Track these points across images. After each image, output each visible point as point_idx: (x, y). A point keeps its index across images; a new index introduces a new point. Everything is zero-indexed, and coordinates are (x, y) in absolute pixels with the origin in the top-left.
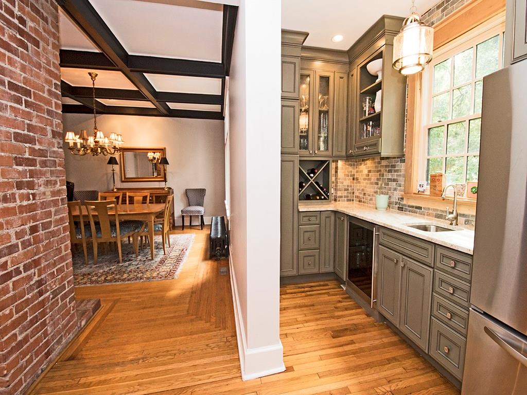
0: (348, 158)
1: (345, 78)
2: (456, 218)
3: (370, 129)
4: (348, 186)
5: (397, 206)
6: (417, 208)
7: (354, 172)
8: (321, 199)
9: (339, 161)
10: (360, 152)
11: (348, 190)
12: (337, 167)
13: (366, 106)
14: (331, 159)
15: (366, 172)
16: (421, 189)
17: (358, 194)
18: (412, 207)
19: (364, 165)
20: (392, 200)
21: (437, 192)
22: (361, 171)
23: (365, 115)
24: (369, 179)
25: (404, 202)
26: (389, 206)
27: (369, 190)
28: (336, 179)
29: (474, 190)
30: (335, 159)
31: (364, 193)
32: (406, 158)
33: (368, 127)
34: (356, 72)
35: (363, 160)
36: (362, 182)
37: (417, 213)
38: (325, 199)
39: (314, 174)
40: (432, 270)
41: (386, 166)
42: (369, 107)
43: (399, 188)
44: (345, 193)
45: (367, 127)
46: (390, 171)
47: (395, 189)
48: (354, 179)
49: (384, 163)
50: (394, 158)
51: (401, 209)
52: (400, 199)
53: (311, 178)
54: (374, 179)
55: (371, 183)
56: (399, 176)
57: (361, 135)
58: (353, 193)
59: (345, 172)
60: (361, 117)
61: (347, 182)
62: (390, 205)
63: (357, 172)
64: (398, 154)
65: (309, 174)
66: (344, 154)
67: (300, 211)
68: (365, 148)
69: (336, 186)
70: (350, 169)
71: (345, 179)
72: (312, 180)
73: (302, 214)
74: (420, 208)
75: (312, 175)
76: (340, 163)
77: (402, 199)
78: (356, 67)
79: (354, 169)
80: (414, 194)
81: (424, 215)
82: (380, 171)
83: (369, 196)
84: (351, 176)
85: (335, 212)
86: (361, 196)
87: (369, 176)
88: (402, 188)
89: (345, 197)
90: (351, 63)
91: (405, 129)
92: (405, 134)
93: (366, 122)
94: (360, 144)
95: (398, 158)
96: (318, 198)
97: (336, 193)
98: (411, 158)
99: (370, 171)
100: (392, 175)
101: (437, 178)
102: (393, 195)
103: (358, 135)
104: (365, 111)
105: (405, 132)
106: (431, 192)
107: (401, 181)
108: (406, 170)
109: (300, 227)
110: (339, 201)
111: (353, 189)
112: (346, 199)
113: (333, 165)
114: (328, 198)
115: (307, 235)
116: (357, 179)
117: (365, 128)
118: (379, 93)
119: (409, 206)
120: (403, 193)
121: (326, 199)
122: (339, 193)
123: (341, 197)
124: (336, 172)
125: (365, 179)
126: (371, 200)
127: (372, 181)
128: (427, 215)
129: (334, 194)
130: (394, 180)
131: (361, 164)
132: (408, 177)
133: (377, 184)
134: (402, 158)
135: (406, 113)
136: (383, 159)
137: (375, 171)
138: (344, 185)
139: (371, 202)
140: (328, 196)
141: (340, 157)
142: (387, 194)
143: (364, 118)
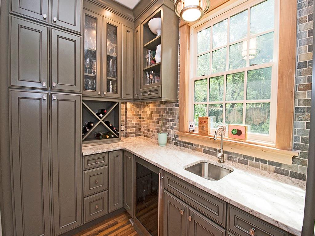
0: (135, 101)
1: (131, 33)
2: (223, 156)
3: (152, 77)
4: (136, 124)
5: (173, 141)
6: (189, 144)
7: (140, 113)
8: (110, 137)
9: (128, 103)
10: (145, 96)
11: (136, 127)
12: (127, 108)
13: (148, 58)
14: (120, 101)
15: (149, 113)
16: (192, 129)
17: (144, 130)
18: (185, 143)
19: (148, 107)
20: (169, 136)
21: (205, 132)
22: (146, 112)
23: (148, 66)
24: (152, 119)
25: (179, 139)
26: (168, 142)
27: (152, 127)
28: (126, 118)
29: (234, 132)
30: (124, 101)
31: (149, 130)
32: (180, 103)
33: (151, 75)
34: (140, 28)
35: (147, 103)
36: (147, 121)
37: (189, 148)
38: (115, 137)
39: (104, 114)
40: (224, 231)
41: (165, 109)
42: (151, 60)
43: (174, 127)
44: (134, 130)
45: (149, 75)
46: (167, 113)
47: (172, 128)
48: (140, 118)
49: (163, 106)
50: (170, 102)
51: (176, 144)
52: (175, 136)
53: (101, 118)
54: (155, 119)
55: (154, 122)
56: (175, 117)
57: (145, 82)
58: (140, 129)
59: (133, 112)
60: (145, 67)
61: (135, 121)
62: (169, 140)
63: (143, 112)
64: (173, 99)
65: (98, 114)
66: (132, 97)
67: (84, 155)
68: (148, 93)
69: (126, 124)
70: (137, 110)
71: (134, 119)
72: (101, 120)
73: (87, 159)
74: (191, 144)
75: (101, 115)
76: (129, 105)
77: (177, 136)
78: (140, 24)
79: (140, 110)
80: (187, 132)
81: (195, 150)
82: (160, 112)
83: (152, 132)
84: (138, 115)
85: (124, 151)
86: (146, 132)
87: (151, 116)
88: (177, 127)
89: (134, 133)
90: (136, 21)
91: (178, 80)
92: (178, 84)
93: (149, 71)
94: (144, 89)
95: (173, 103)
96: (108, 137)
97: (126, 130)
98: (183, 103)
99: (152, 112)
100: (169, 116)
101: (204, 120)
102: (170, 132)
103: (142, 81)
104: (148, 62)
105: (178, 82)
106: (199, 131)
107: (176, 121)
108: (180, 113)
109: (84, 172)
110: (129, 137)
111: (140, 126)
112: (134, 134)
113: (122, 106)
114: (118, 135)
115: (93, 179)
116: (143, 118)
117: (148, 76)
118: (159, 48)
119: (183, 142)
120: (178, 131)
121: (117, 137)
122: (129, 130)
123: (130, 133)
124: (126, 112)
125: (149, 119)
126: (154, 135)
127: (154, 120)
128: (197, 150)
129: (124, 131)
130: (171, 121)
131: (145, 107)
132: (182, 119)
133: (158, 123)
134: (176, 103)
135: (179, 68)
136: (162, 103)
137: (156, 113)
138: (132, 123)
139: (154, 137)
140: (118, 134)
141: (129, 100)
142: (166, 132)
143: (147, 68)
